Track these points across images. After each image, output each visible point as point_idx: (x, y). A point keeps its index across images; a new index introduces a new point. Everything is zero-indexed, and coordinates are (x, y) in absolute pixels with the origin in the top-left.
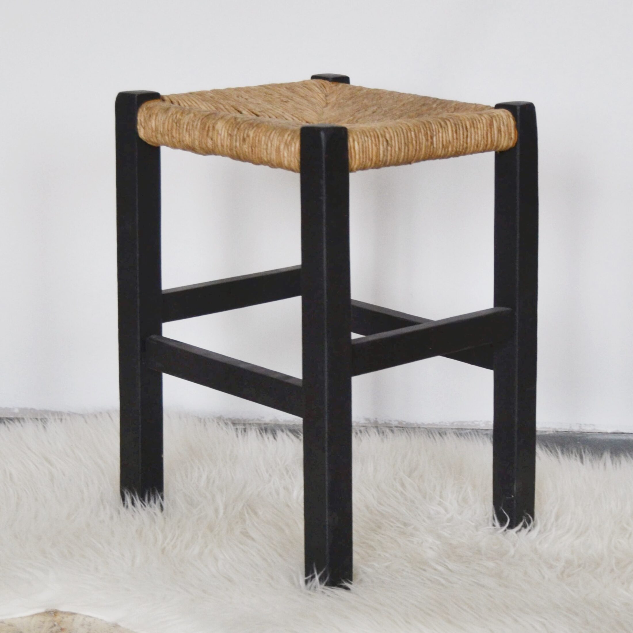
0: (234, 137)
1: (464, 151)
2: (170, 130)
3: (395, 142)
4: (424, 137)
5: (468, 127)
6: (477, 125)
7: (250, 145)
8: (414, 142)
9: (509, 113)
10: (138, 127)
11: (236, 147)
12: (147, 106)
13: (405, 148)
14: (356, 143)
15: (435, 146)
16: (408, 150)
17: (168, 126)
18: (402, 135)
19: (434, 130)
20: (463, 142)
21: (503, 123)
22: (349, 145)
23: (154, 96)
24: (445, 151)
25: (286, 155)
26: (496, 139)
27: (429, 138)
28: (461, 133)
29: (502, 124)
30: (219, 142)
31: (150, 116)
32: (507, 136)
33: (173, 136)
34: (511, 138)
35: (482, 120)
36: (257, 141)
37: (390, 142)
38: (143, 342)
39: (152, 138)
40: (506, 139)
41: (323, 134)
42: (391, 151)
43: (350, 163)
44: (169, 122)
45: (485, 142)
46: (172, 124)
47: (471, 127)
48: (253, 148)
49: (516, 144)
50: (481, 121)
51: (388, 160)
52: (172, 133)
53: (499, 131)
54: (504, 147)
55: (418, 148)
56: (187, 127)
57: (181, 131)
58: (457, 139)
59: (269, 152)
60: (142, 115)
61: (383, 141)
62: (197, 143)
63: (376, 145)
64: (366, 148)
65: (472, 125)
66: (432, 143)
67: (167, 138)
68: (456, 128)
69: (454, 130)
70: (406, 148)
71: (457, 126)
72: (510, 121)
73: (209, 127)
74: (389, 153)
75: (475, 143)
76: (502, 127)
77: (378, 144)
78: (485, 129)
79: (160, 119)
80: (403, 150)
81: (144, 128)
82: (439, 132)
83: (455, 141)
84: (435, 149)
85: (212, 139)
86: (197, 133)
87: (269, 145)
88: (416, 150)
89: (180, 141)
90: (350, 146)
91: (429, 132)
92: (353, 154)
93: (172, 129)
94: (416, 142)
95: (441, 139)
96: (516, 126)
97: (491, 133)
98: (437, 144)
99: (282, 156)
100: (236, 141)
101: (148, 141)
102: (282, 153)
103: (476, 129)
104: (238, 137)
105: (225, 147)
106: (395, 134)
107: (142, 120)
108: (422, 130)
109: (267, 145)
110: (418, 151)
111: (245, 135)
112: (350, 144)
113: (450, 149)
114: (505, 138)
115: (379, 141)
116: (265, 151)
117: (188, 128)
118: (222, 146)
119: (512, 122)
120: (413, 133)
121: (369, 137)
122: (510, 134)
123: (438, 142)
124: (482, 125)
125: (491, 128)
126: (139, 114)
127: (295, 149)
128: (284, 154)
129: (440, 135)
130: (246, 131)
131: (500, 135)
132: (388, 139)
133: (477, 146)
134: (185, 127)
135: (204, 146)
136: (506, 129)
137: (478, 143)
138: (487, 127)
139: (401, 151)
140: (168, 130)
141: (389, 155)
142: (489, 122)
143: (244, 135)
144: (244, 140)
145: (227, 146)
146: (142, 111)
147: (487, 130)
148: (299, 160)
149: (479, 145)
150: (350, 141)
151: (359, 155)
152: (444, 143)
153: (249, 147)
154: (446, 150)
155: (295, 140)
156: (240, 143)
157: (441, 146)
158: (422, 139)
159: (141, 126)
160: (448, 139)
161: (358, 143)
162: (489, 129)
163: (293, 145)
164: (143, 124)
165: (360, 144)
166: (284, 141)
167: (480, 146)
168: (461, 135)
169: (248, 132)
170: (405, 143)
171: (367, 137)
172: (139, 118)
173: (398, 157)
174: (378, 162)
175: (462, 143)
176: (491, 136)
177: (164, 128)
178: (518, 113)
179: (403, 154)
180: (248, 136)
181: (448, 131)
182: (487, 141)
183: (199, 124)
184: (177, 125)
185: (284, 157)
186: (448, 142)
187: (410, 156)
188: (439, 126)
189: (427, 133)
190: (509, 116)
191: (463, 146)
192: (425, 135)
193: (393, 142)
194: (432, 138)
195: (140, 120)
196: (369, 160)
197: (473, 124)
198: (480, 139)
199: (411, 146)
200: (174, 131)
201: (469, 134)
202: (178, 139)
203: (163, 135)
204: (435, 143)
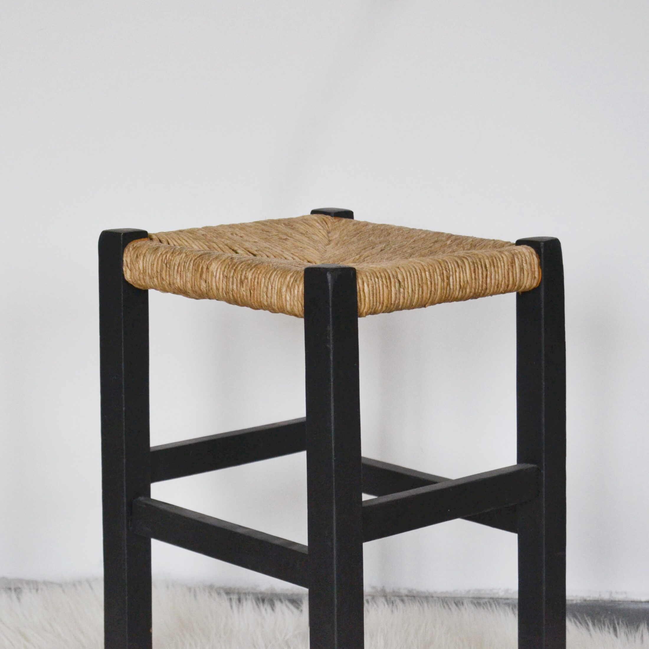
0: (231, 280)
1: (483, 292)
2: (159, 271)
3: (408, 283)
4: (439, 277)
5: (488, 266)
6: (497, 263)
7: (248, 288)
8: (429, 283)
9: (532, 250)
10: (124, 269)
11: (233, 290)
12: (133, 245)
13: (419, 290)
14: (365, 284)
15: (452, 287)
16: (423, 293)
17: (157, 268)
18: (416, 276)
19: (451, 270)
20: (482, 282)
21: (526, 260)
22: (358, 287)
23: (142, 235)
24: (462, 292)
25: (288, 298)
26: (518, 279)
27: (445, 279)
28: (480, 272)
29: (524, 262)
30: (214, 284)
31: (137, 257)
32: (530, 275)
33: (163, 279)
34: (535, 277)
35: (502, 257)
36: (256, 283)
37: (402, 284)
38: (130, 505)
39: (140, 280)
40: (530, 278)
41: (329, 276)
42: (404, 293)
43: (359, 307)
44: (158, 263)
45: (506, 282)
46: (162, 266)
47: (490, 266)
48: (252, 292)
49: (540, 284)
50: (501, 259)
51: (401, 303)
52: (161, 275)
53: (522, 269)
54: (527, 287)
55: (433, 289)
56: (178, 268)
57: (171, 273)
58: (475, 279)
59: (269, 295)
60: (129, 255)
61: (395, 283)
62: (189, 285)
63: (387, 287)
64: (376, 290)
65: (492, 264)
66: (448, 284)
67: (155, 280)
68: (474, 266)
69: (472, 269)
70: (421, 289)
71: (476, 265)
72: (533, 259)
73: (202, 268)
74: (402, 295)
75: (495, 282)
76: (524, 265)
77: (389, 286)
78: (506, 267)
79: (148, 260)
80: (417, 292)
81: (130, 270)
82: (456, 271)
83: (473, 281)
84: (452, 291)
85: (206, 282)
86: (189, 275)
87: (270, 287)
88: (431, 291)
89: (170, 284)
90: (359, 288)
91: (445, 272)
92: (362, 297)
93: (161, 271)
94: (431, 284)
95: (458, 280)
96: (540, 264)
97: (513, 272)
98: (453, 285)
99: (284, 300)
100: (233, 284)
101: (135, 284)
102: (283, 297)
103: (496, 269)
104: (235, 279)
105: (221, 290)
106: (408, 274)
107: (129, 261)
108: (438, 270)
109: (267, 288)
110: (433, 293)
111: (243, 278)
112: (359, 286)
113: (468, 290)
114: (528, 277)
115: (391, 283)
116: (265, 294)
117: (179, 269)
118: (218, 289)
119: (536, 260)
120: (427, 273)
121: (380, 279)
122: (533, 273)
123: (455, 283)
124: (502, 264)
125: (512, 266)
126: (125, 255)
127: (298, 292)
128: (286, 297)
129: (457, 274)
130: (244, 273)
131: (522, 274)
132: (401, 280)
133: (498, 287)
134: (176, 268)
135: (197, 289)
136: (529, 267)
137: (498, 283)
138: (508, 266)
139: (415, 293)
140: (157, 272)
141: (402, 298)
142: (510, 260)
143: (241, 277)
144: (242, 282)
145: (223, 289)
146: (129, 251)
147: (509, 269)
148: (303, 304)
149: (499, 286)
150: (358, 282)
151: (369, 298)
152: (462, 284)
153: (246, 289)
154: (464, 292)
155: (298, 282)
156: (237, 286)
157: (458, 287)
158: (438, 280)
159: (127, 268)
160: (465, 279)
161: (368, 285)
162: (510, 267)
163: (296, 287)
164: (129, 265)
165: (370, 286)
166: (286, 283)
167: (501, 287)
168: (480, 275)
169: (246, 274)
170: (419, 285)
171: (378, 278)
172: (124, 259)
173: (411, 300)
174: (389, 305)
175: (480, 283)
176: (513, 275)
177: (152, 269)
178: (542, 250)
179: (416, 296)
180: (246, 278)
181: (466, 271)
182: (509, 281)
183: (192, 264)
184: (167, 266)
185: (286, 300)
186: (466, 282)
187: (424, 299)
188: (456, 265)
189: (443, 273)
190: (532, 253)
191: (482, 286)
192: (440, 275)
193: (406, 283)
194: (448, 278)
195: (126, 261)
196: (380, 303)
197: (493, 262)
198: (500, 279)
199: (425, 287)
200: (164, 272)
201: (489, 273)
202: (168, 282)
203: (151, 278)
204: (451, 283)
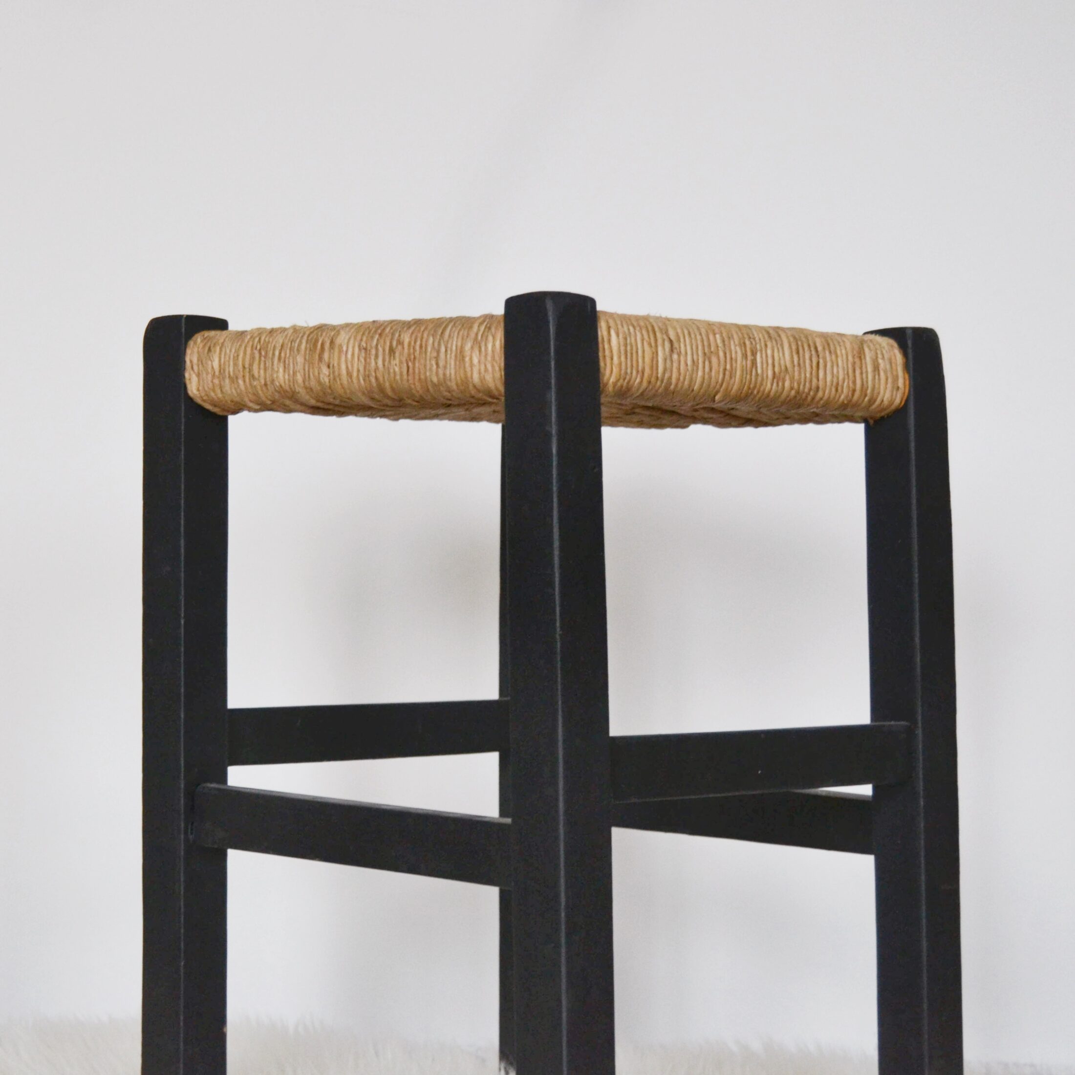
0: (373, 352)
1: (812, 393)
2: (247, 366)
3: (685, 346)
4: (738, 349)
5: (820, 348)
6: (835, 348)
7: (404, 360)
8: (721, 354)
9: (892, 342)
10: (187, 375)
11: (377, 369)
12: (204, 335)
13: (704, 363)
14: (613, 333)
15: (759, 371)
16: (711, 370)
17: (244, 360)
18: (699, 337)
19: (758, 341)
20: (811, 373)
21: (883, 355)
22: (599, 333)
23: (221, 324)
24: (778, 385)
25: (475, 361)
26: (870, 383)
27: (749, 354)
28: (807, 356)
29: (880, 356)
30: (343, 367)
31: (209, 350)
32: (890, 380)
33: (253, 376)
34: (898, 388)
35: (844, 342)
36: (418, 348)
37: (676, 345)
39: (214, 390)
40: (889, 385)
42: (679, 362)
43: (602, 370)
44: (245, 353)
45: (851, 385)
46: (252, 355)
47: (824, 349)
48: (410, 364)
49: (907, 401)
50: (842, 344)
51: (674, 381)
52: (250, 371)
53: (876, 368)
54: (886, 402)
55: (728, 367)
56: (280, 353)
57: (269, 364)
58: (799, 365)
59: (441, 364)
60: (196, 350)
61: (664, 341)
62: (299, 378)
63: (650, 345)
64: (632, 346)
65: (826, 347)
66: (754, 362)
67: (241, 382)
68: (797, 344)
69: (794, 347)
70: (707, 363)
71: (800, 343)
72: (895, 356)
73: (323, 345)
74: (675, 365)
75: (832, 381)
76: (880, 361)
77: (653, 344)
78: (850, 358)
79: (228, 351)
80: (701, 366)
81: (198, 375)
82: (766, 346)
83: (796, 368)
84: (760, 379)
85: (329, 367)
86: (300, 359)
87: (443, 349)
88: (725, 369)
89: (266, 385)
90: (603, 339)
91: (748, 343)
92: (607, 353)
93: (251, 365)
94: (725, 354)
95: (770, 361)
96: (906, 367)
97: (861, 368)
98: (762, 368)
99: (467, 365)
100: (377, 356)
101: (204, 401)
102: (467, 359)
103: (834, 357)
104: (380, 349)
105: (355, 374)
106: (686, 332)
107: (195, 360)
108: (735, 336)
109: (438, 352)
110: (727, 373)
111: (394, 343)
112: (601, 331)
113: (787, 384)
114: (886, 383)
115: (656, 340)
116: (434, 363)
117: (283, 355)
118: (349, 375)
119: (899, 358)
120: (718, 336)
121: (638, 328)
122: (896, 379)
123: (765, 366)
124: (844, 352)
125: (860, 358)
126: (188, 351)
127: (494, 345)
128: (471, 359)
129: (769, 352)
130: (397, 335)
131: (877, 377)
132: (673, 337)
133: (837, 390)
134: (277, 353)
135: (313, 383)
136: (888, 367)
137: (838, 384)
138: (853, 357)
139: (698, 367)
140: (244, 367)
141: (675, 370)
142: (856, 347)
143: (391, 343)
144: (392, 351)
145: (358, 371)
146: (195, 343)
147: (854, 363)
148: (503, 364)
149: (839, 388)
150: (601, 327)
151: (620, 357)
152: (777, 369)
153: (401, 362)
154: (780, 384)
155: (493, 330)
156: (384, 361)
157: (770, 373)
158: (736, 352)
159: (192, 372)
160: (782, 362)
161: (618, 335)
162: (857, 360)
163: (490, 338)
164: (195, 368)
165: (621, 336)
166: (473, 335)
167: (842, 391)
168: (808, 362)
169: (400, 336)
170: (705, 354)
171: (634, 327)
172: (187, 359)
173: (691, 379)
174: (653, 380)
175: (808, 375)
176: (861, 373)
177: (235, 365)
178: (910, 343)
179: (700, 373)
180: (400, 342)
181: (783, 348)
182: (854, 382)
183: (304, 342)
184: (260, 353)
185: (472, 365)
186: (783, 368)
187: (713, 380)
188: (766, 336)
189: (744, 343)
190: (892, 346)
191: (811, 381)
192: (740, 345)
193: (682, 346)
194: (754, 354)
195: (191, 362)
196: (638, 372)
197: (828, 345)
198: (841, 378)
199: (714, 360)
200: (255, 366)
201: (821, 361)
202: (263, 382)
203: (233, 380)
204: (759, 365)
